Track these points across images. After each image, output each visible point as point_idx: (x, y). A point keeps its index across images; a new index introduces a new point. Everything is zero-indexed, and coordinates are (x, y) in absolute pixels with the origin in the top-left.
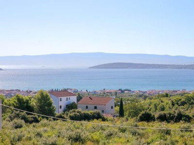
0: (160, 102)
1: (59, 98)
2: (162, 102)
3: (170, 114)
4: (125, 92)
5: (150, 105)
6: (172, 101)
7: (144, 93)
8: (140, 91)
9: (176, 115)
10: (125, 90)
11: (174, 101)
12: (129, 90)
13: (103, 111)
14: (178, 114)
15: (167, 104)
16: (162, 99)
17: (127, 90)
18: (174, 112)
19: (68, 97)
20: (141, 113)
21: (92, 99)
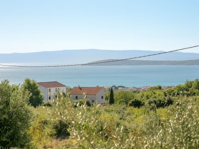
0: (153, 93)
1: (48, 89)
2: (154, 93)
3: (160, 101)
4: (119, 88)
5: (142, 97)
6: (165, 93)
7: (138, 89)
8: (134, 87)
9: (166, 101)
10: (119, 87)
12: (123, 87)
13: (93, 101)
14: (168, 101)
15: (159, 95)
16: (155, 91)
17: (121, 87)
18: (164, 99)
19: (58, 88)
20: (131, 101)
21: (81, 89)
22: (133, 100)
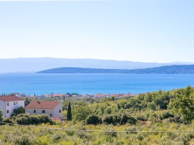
0: (107, 105)
1: (7, 103)
2: (109, 105)
3: (116, 117)
5: (97, 109)
6: (118, 105)
7: (91, 96)
8: (87, 95)
9: (122, 117)
10: (73, 94)
11: (120, 104)
12: (77, 94)
13: (51, 115)
14: (124, 117)
15: (113, 107)
16: (109, 102)
17: (75, 94)
18: (120, 114)
19: (16, 102)
20: (89, 116)
21: (40, 103)
22: (90, 115)
